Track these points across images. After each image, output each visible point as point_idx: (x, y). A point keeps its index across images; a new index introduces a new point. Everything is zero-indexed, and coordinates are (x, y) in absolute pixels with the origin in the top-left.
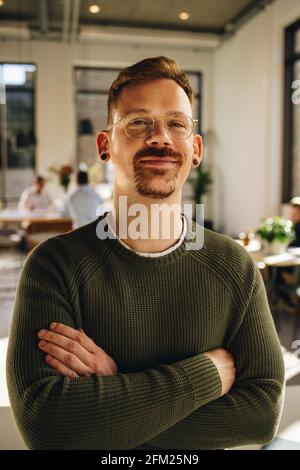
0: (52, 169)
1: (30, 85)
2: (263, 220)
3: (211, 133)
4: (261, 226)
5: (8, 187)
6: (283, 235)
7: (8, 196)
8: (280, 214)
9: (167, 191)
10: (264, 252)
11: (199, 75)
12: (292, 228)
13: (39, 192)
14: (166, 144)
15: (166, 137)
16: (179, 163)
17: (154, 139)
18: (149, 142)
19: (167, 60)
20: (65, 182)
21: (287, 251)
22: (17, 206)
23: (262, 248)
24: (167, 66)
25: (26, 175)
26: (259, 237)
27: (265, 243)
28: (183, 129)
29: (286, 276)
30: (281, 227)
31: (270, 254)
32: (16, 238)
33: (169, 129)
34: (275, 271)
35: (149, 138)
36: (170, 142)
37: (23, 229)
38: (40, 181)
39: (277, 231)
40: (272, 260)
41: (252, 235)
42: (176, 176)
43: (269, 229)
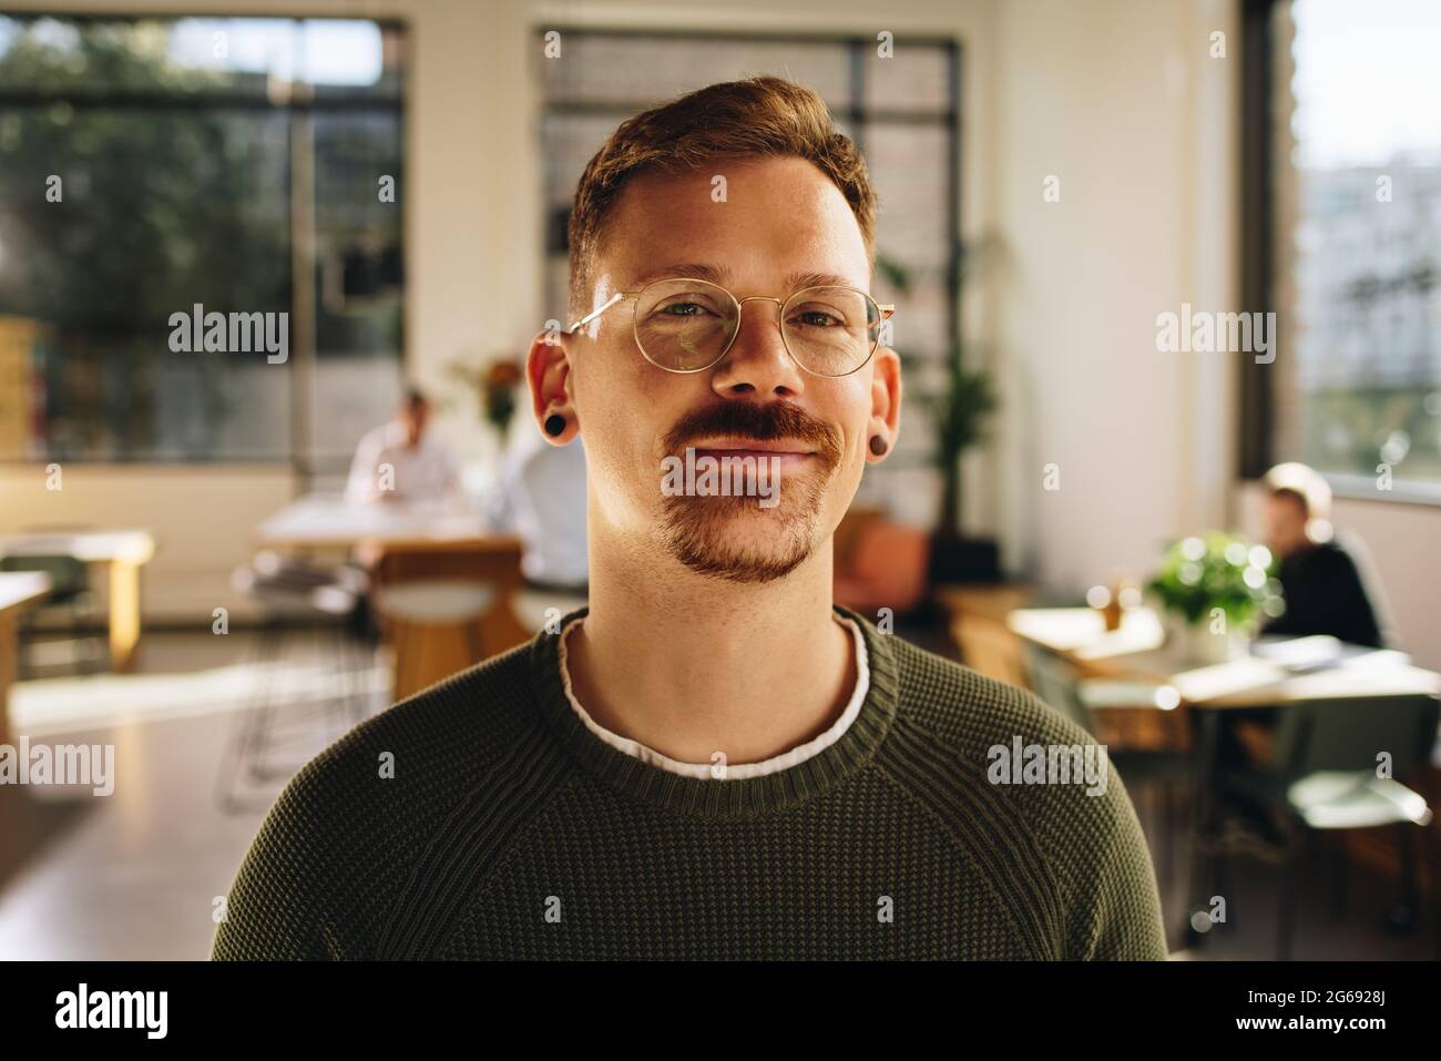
0: (458, 371)
1: (390, 88)
2: (1170, 545)
3: (995, 241)
4: (1161, 566)
5: (318, 419)
6: (1237, 598)
7: (317, 452)
8: (1231, 522)
9: (783, 556)
10: (1174, 657)
11: (950, 47)
12: (1270, 574)
13: (415, 441)
14: (781, 390)
15: (785, 364)
16: (826, 459)
17: (742, 375)
18: (721, 386)
19: (787, 93)
20: (500, 411)
21: (1253, 652)
22: (341, 489)
23: (1168, 640)
24: (789, 114)
25: (375, 381)
26: (1158, 602)
27: (1179, 622)
28: (841, 335)
29: (1252, 737)
30: (1230, 570)
31: (1195, 662)
32: (334, 600)
33: (795, 335)
34: (1210, 722)
35: (724, 368)
36: (797, 384)
37: (358, 566)
38: (418, 406)
39: (1218, 583)
40: (1204, 686)
41: (1131, 595)
42: (813, 503)
43: (1190, 577)
